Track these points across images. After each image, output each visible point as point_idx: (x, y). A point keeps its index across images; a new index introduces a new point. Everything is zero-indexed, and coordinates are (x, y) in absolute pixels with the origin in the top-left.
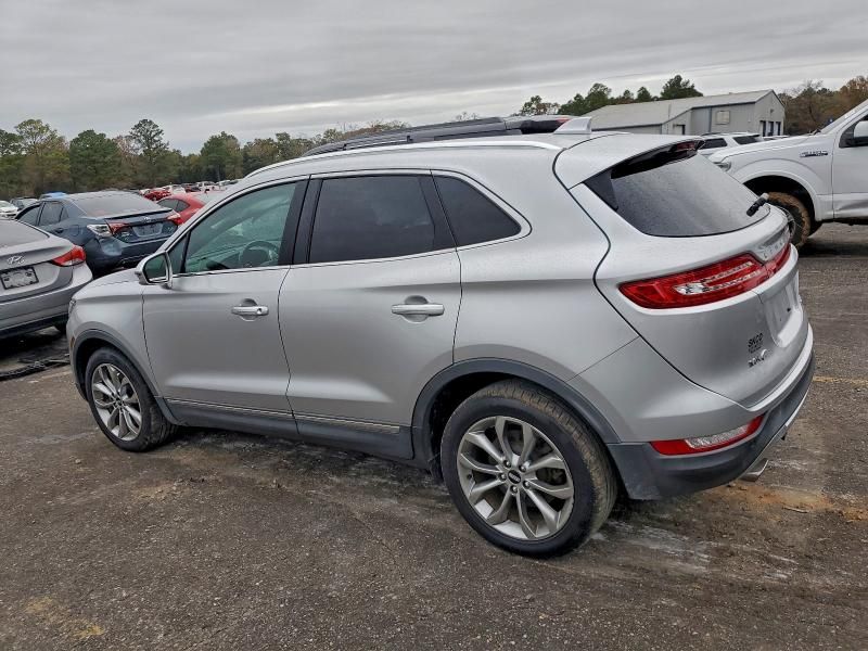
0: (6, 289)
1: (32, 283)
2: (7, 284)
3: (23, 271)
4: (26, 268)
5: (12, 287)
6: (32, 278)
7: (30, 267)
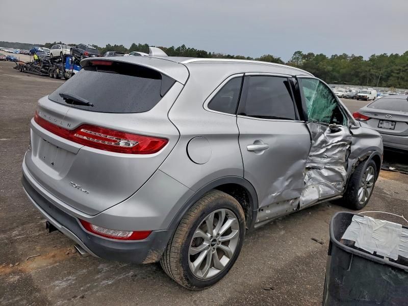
0: (378, 127)
1: (390, 129)
2: (380, 125)
3: (390, 123)
4: (392, 121)
5: (381, 127)
6: (393, 127)
7: (395, 122)
